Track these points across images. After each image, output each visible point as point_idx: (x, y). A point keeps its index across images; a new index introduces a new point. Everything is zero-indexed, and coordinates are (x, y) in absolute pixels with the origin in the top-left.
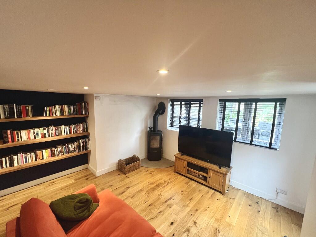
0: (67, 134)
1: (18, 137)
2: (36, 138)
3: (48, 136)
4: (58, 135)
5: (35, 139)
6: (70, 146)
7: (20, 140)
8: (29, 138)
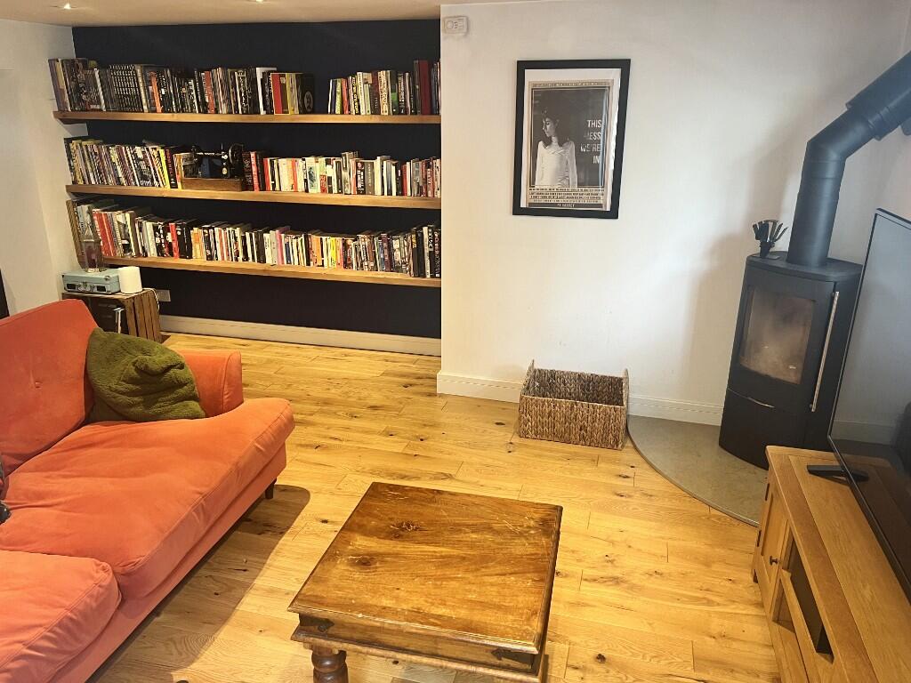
0: (390, 193)
1: (273, 179)
2: (310, 190)
3: (338, 189)
4: (364, 193)
5: (307, 191)
6: (396, 245)
7: (277, 188)
8: (294, 186)
